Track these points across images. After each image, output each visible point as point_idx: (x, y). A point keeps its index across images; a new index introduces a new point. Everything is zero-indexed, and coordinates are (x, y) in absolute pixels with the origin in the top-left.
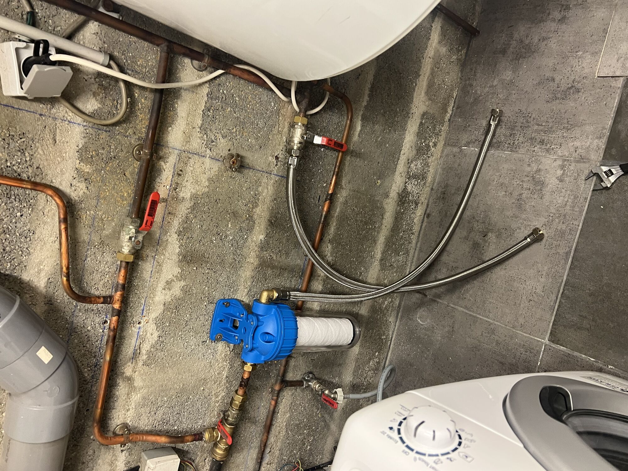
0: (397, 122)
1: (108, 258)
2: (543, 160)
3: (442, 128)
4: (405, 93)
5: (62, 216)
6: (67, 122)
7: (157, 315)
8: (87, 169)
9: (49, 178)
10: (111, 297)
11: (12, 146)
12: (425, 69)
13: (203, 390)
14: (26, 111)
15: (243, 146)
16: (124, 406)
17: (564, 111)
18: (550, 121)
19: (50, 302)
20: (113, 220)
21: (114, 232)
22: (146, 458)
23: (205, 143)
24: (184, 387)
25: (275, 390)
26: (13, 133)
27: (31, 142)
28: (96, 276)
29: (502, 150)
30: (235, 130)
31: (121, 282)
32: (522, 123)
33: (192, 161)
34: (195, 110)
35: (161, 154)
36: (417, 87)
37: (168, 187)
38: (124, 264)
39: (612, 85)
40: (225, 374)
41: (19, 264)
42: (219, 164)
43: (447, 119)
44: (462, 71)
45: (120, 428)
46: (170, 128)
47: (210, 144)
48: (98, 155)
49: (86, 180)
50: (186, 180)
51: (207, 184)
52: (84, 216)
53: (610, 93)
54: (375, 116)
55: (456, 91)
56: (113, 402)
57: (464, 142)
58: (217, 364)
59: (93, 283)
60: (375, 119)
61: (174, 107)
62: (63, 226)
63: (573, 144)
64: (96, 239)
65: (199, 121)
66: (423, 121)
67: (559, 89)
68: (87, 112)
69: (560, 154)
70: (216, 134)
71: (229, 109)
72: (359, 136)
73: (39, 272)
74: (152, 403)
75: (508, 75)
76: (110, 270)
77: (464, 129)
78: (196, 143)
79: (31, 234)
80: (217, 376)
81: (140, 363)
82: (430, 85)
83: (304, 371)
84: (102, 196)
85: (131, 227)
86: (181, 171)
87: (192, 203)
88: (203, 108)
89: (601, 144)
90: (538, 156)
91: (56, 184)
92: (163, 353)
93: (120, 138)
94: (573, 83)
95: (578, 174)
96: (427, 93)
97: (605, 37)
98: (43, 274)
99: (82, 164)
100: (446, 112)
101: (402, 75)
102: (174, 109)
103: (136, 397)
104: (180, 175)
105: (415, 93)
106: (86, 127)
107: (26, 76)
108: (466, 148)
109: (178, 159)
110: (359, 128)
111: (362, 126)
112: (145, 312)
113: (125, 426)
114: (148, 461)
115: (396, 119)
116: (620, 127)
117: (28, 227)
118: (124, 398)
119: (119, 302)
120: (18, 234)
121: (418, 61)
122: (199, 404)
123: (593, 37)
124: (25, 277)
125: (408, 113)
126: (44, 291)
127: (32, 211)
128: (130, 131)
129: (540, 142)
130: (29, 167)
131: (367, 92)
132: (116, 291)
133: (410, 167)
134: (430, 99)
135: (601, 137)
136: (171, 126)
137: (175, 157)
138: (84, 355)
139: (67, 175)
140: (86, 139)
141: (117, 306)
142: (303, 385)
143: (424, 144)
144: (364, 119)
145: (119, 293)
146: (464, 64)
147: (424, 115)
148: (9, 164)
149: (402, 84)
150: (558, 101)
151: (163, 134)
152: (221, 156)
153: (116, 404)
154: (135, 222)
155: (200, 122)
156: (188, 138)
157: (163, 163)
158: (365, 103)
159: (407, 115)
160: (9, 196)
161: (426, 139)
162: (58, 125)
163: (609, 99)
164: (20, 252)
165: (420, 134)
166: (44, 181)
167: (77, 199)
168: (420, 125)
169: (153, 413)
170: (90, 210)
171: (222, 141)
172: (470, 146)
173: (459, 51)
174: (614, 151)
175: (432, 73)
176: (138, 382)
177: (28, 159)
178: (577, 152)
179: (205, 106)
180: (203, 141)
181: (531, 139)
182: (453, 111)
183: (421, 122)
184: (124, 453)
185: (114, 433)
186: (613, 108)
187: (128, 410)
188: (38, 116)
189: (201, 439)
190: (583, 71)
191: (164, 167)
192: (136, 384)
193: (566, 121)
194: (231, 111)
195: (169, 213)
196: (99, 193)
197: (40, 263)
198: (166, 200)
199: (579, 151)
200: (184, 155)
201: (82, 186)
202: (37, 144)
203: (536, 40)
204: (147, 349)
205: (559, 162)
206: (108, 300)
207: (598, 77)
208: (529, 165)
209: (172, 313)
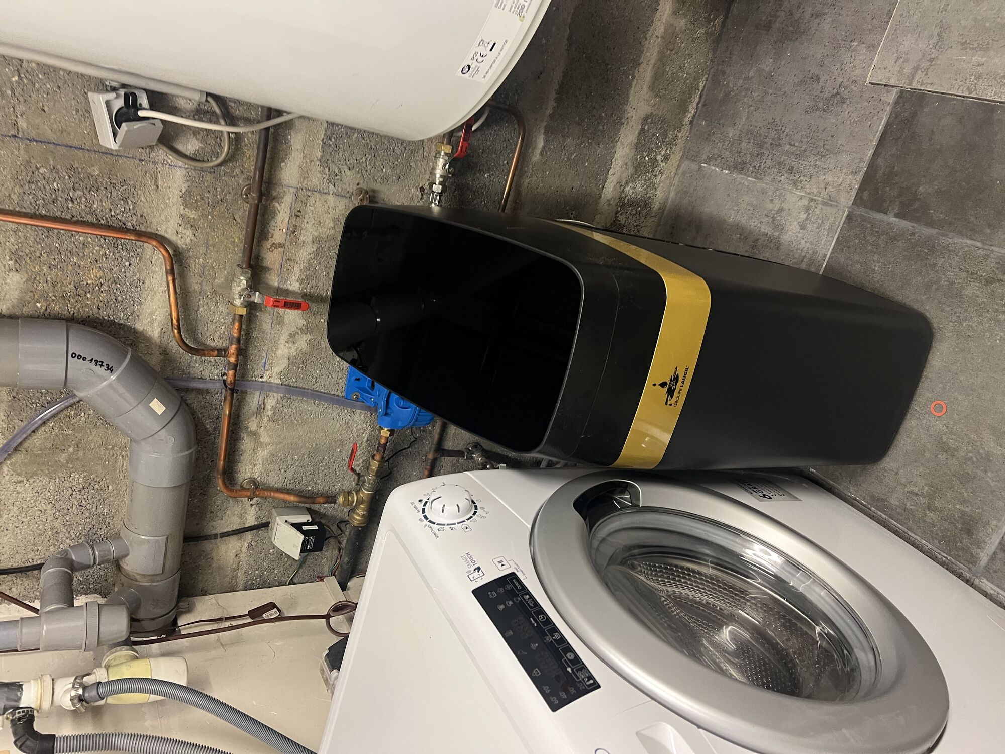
0: (602, 131)
1: (222, 308)
2: (788, 196)
3: (679, 135)
4: (614, 91)
5: (168, 268)
6: (167, 166)
7: (281, 369)
8: (193, 214)
9: (154, 225)
10: (226, 350)
11: (114, 194)
12: (648, 54)
13: (340, 451)
14: (126, 157)
15: (376, 178)
16: (250, 460)
17: (823, 129)
18: (805, 140)
19: (165, 352)
20: (224, 268)
21: (226, 280)
22: (276, 515)
23: (326, 178)
24: (317, 446)
25: (428, 459)
26: (114, 182)
27: (132, 190)
28: (212, 327)
29: (745, 174)
30: (364, 160)
31: (235, 335)
32: (773, 140)
33: (312, 200)
34: (313, 141)
35: (274, 193)
36: (635, 80)
37: (284, 230)
38: (237, 317)
39: (883, 98)
40: (366, 437)
41: (132, 314)
42: (347, 201)
43: (687, 120)
44: (714, 50)
45: (247, 482)
46: (283, 164)
47: (334, 178)
48: (203, 199)
49: (192, 226)
50: (305, 221)
51: (332, 225)
52: (193, 265)
53: (878, 110)
54: (566, 126)
55: (704, 79)
56: (239, 456)
57: (704, 157)
58: (355, 426)
59: (208, 334)
60: (567, 130)
61: (286, 139)
62: (170, 278)
63: (824, 178)
64: (207, 288)
65: (318, 152)
66: (646, 128)
67: (822, 95)
68: (188, 154)
69: (808, 191)
70: (340, 166)
71: (356, 135)
72: (541, 153)
73: (152, 322)
74: (281, 460)
75: (767, 64)
76: (226, 321)
77: (707, 138)
78: (316, 178)
79: (141, 284)
80: (357, 439)
81: (266, 419)
82: (658, 76)
83: (468, 441)
84: (211, 243)
85: (242, 278)
86: (299, 211)
87: (315, 248)
88: (323, 136)
89: (854, 182)
90: (784, 189)
91: (162, 232)
92: (290, 410)
93: (227, 179)
94: (839, 88)
95: (822, 222)
96: (652, 88)
97: (888, 22)
98: (156, 324)
99: (187, 209)
100: (685, 110)
101: (610, 66)
102: (288, 142)
103: (263, 453)
104: (297, 216)
105: (633, 89)
106: (188, 170)
107: (119, 128)
108: (705, 165)
109: (294, 199)
110: (541, 143)
111: (546, 141)
112: (267, 366)
113: (253, 481)
114: (277, 518)
115: (601, 127)
116: (880, 161)
117: (137, 277)
118: (250, 453)
119: (234, 356)
120: (128, 284)
121: (638, 46)
122: (336, 466)
123: (874, 20)
124: (139, 326)
125: (621, 118)
126: (158, 341)
127: (140, 260)
128: (237, 171)
129: (789, 169)
130: (133, 216)
131: (553, 95)
132: (231, 344)
133: (623, 191)
134: (657, 96)
135: (856, 173)
136: (284, 162)
137: (291, 196)
138: (204, 407)
139: (172, 222)
140: (189, 184)
141: (232, 360)
142: (464, 457)
143: (647, 159)
144: (548, 131)
145: (234, 347)
146: (717, 40)
147: (645, 120)
148: (113, 213)
149: (610, 78)
150: (818, 113)
151: (275, 171)
152: (348, 192)
153: (242, 458)
154: (246, 273)
155: (319, 154)
156: (305, 174)
157: (277, 204)
158: (549, 111)
159: (618, 121)
160: (116, 246)
161: (650, 151)
162: (159, 169)
163: (875, 118)
164: (132, 302)
165: (640, 146)
166: (149, 230)
167: (184, 246)
168: (639, 134)
169: (283, 471)
170: (199, 259)
171: (348, 173)
172: (711, 163)
173: (709, 20)
174: (866, 195)
175: (662, 59)
176: (264, 438)
177: (131, 207)
178: (827, 190)
179: (325, 135)
180: (324, 176)
181: (780, 163)
182: (697, 109)
183: (642, 130)
184: (254, 507)
185: (241, 486)
186: (877, 132)
187: (255, 465)
188: (138, 161)
189: (335, 502)
190: (853, 71)
191: (279, 208)
192: (262, 440)
193: (821, 144)
194: (358, 137)
195: (289, 259)
196: (207, 241)
197: (152, 313)
198: (284, 245)
199: (830, 188)
200: (301, 193)
201: (189, 232)
202: (139, 192)
203: (807, 15)
204: (272, 405)
205: (805, 202)
206: (222, 352)
207: (870, 83)
208: (772, 200)
209: (299, 369)
